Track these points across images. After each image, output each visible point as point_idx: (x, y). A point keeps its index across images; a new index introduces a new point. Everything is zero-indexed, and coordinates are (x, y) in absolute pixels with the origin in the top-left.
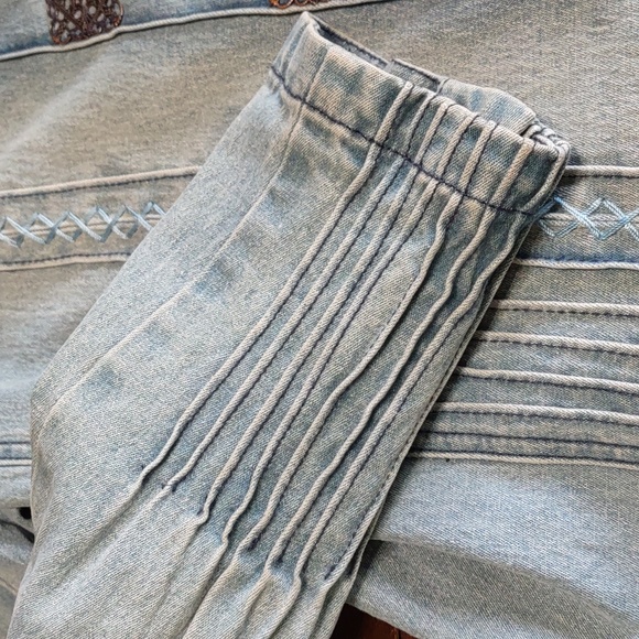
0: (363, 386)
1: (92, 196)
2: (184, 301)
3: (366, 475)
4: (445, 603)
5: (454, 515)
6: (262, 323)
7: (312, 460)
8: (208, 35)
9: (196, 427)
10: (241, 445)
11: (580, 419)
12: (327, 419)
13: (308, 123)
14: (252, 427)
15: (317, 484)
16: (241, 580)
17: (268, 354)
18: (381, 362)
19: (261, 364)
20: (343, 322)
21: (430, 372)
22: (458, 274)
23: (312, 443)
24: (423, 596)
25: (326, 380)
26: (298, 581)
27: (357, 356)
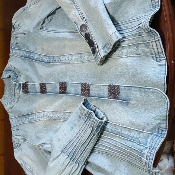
0: (85, 144)
1: (63, 113)
2: (68, 131)
3: (85, 154)
4: (95, 170)
5: (95, 160)
6: (75, 135)
7: (79, 151)
8: (75, 97)
9: (67, 146)
10: (72, 149)
11: (107, 150)
12: (81, 147)
13: (81, 113)
14: (73, 147)
15: (80, 154)
16: (72, 164)
17: (75, 139)
18: (87, 141)
19: (75, 140)
20: (83, 136)
21: (92, 143)
22: (94, 133)
23: (79, 149)
24: (93, 169)
25: (81, 143)
26: (78, 165)
27: (84, 140)
